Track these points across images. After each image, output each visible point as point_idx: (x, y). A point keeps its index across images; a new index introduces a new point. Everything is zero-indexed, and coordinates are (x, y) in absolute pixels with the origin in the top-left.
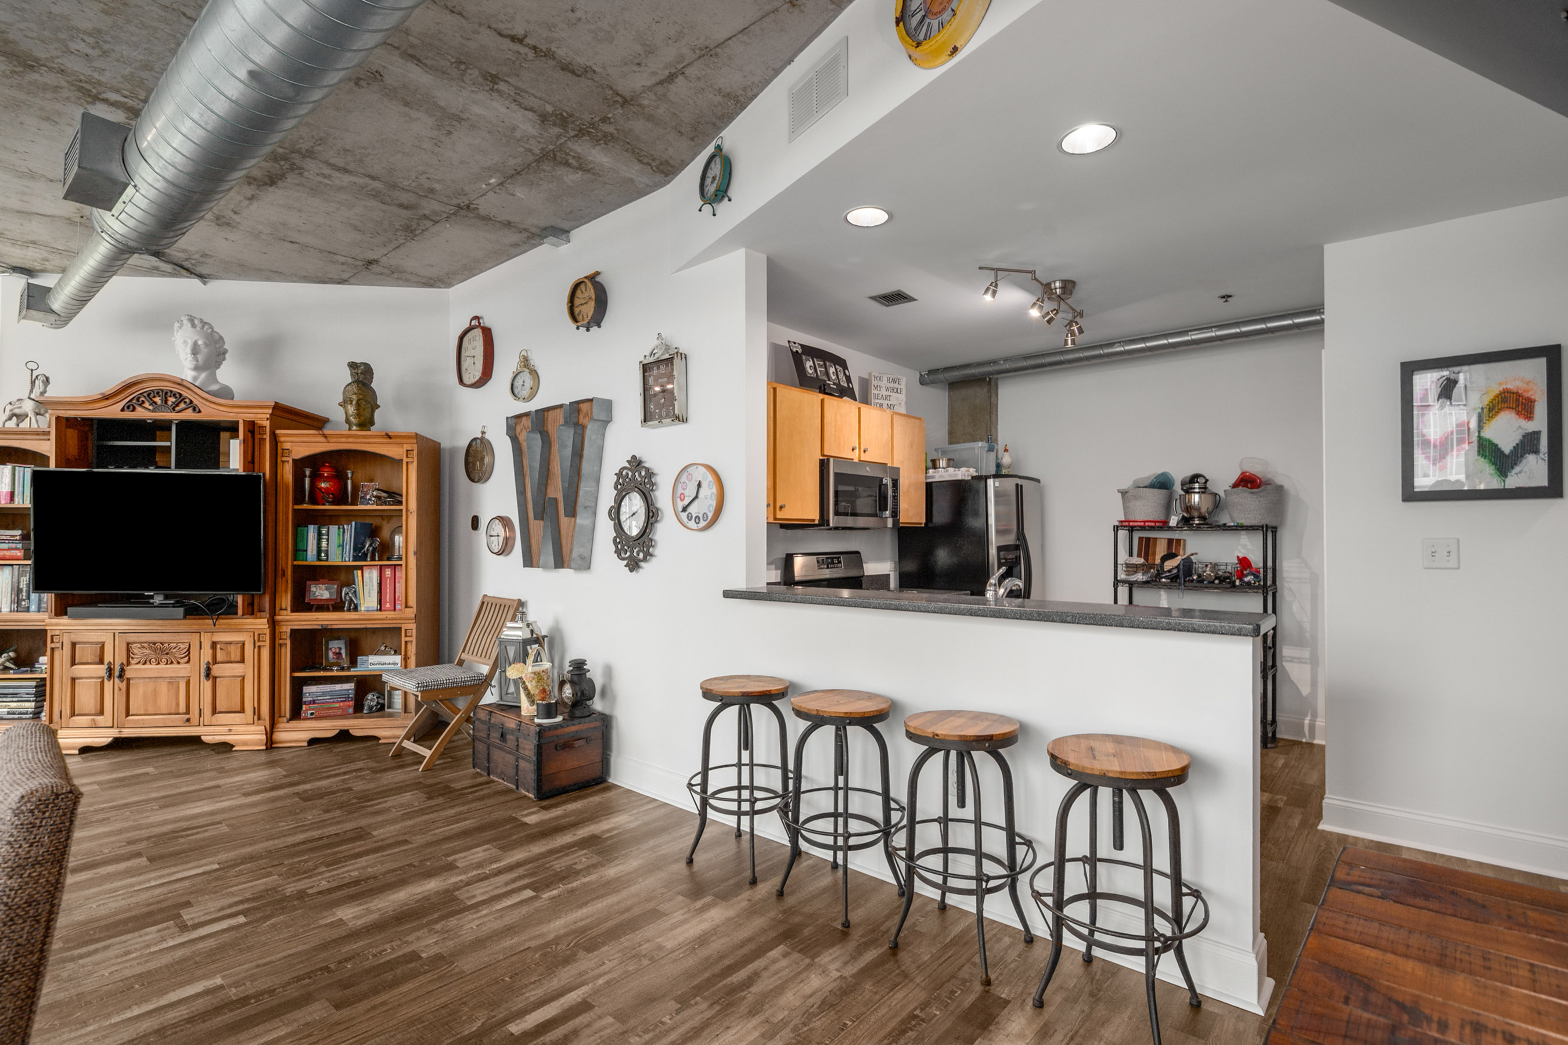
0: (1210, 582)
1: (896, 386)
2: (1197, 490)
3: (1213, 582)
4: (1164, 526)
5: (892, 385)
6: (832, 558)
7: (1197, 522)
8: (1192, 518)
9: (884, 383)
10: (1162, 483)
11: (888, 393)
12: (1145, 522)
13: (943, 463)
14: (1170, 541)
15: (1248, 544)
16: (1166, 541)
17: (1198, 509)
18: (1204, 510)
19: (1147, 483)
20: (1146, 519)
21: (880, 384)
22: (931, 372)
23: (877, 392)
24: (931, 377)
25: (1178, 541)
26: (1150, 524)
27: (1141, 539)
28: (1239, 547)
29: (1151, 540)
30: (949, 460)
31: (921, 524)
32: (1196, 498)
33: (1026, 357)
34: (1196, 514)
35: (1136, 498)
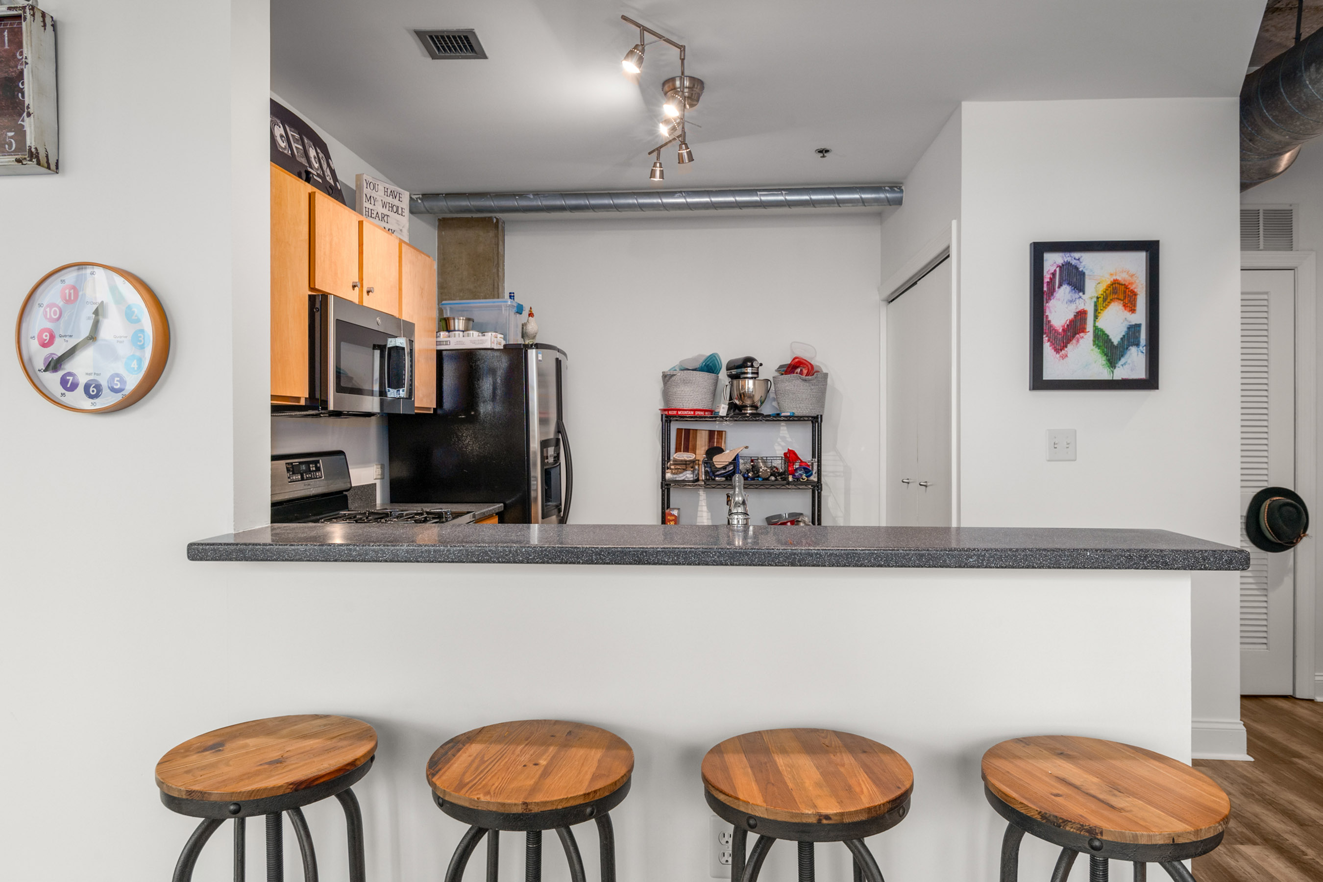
0: (764, 479)
1: (396, 202)
2: (750, 376)
3: (767, 479)
4: (711, 415)
5: (390, 200)
6: (308, 463)
7: (749, 412)
8: (744, 407)
9: (379, 195)
10: (710, 366)
11: (385, 211)
12: (695, 410)
13: (459, 324)
14: (711, 433)
15: (787, 436)
16: (707, 432)
17: (751, 397)
18: (757, 398)
19: (697, 365)
20: (695, 408)
21: (374, 194)
22: (426, 196)
23: (371, 207)
24: (428, 204)
25: (720, 433)
26: (699, 413)
27: (679, 431)
28: (779, 440)
29: (691, 431)
30: (468, 320)
31: (429, 409)
32: (750, 385)
33: (564, 194)
34: (748, 402)
35: (685, 382)
